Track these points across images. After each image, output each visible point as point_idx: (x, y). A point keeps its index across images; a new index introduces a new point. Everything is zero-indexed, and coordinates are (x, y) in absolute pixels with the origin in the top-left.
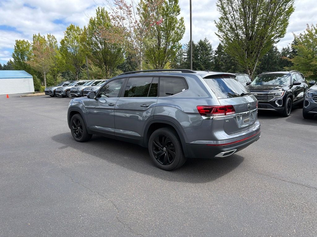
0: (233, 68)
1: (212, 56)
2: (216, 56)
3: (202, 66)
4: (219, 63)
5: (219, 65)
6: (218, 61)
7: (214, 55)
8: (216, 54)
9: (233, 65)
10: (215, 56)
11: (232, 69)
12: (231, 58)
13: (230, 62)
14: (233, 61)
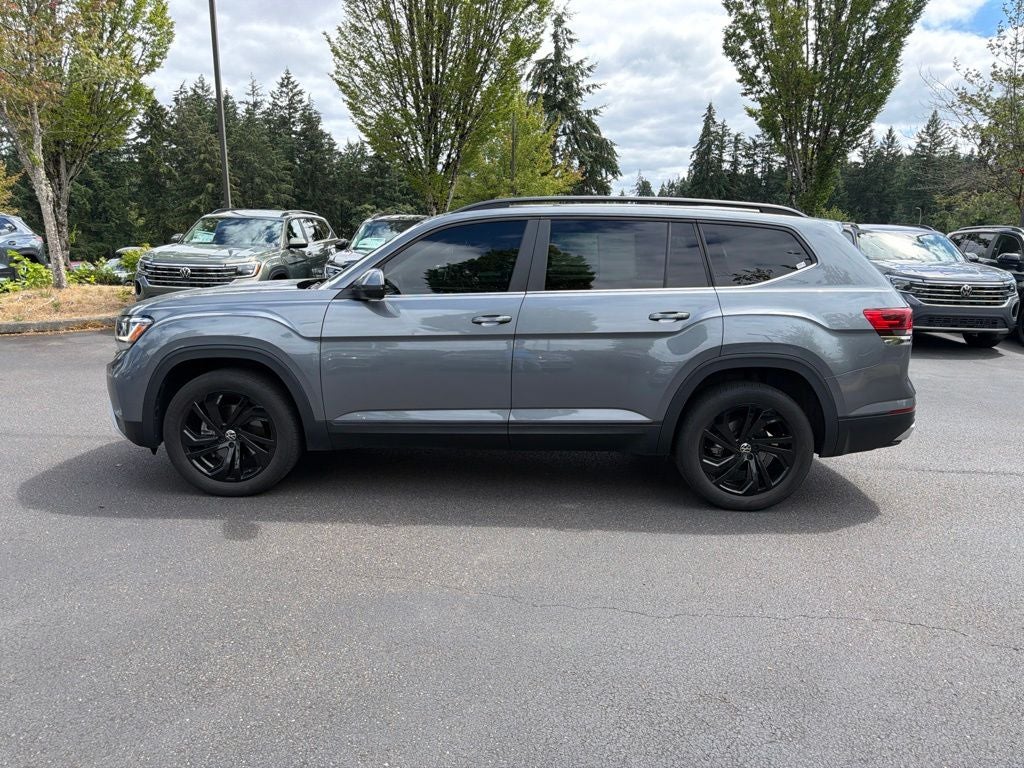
0: (210, 190)
1: (125, 141)
2: (144, 141)
3: (93, 173)
4: (161, 170)
5: (157, 175)
6: (152, 161)
7: (134, 135)
8: (141, 135)
9: (210, 181)
10: (139, 140)
11: (209, 193)
12: (202, 156)
13: (200, 169)
14: (207, 165)
